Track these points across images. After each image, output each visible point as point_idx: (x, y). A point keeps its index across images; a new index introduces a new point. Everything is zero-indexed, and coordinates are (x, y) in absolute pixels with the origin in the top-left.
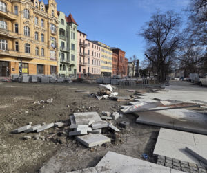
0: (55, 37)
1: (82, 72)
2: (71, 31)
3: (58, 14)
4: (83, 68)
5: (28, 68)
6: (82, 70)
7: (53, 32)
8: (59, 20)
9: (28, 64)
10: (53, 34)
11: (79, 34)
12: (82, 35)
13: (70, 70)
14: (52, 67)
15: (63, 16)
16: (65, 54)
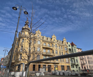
0: (67, 52)
1: (84, 69)
2: (74, 49)
3: (67, 43)
4: (83, 66)
5: (58, 67)
6: (83, 68)
7: (66, 50)
8: (68, 45)
9: (57, 66)
10: (66, 51)
11: (78, 49)
12: (79, 50)
13: (77, 68)
14: (68, 66)
15: (69, 43)
16: (73, 60)
